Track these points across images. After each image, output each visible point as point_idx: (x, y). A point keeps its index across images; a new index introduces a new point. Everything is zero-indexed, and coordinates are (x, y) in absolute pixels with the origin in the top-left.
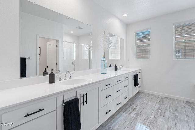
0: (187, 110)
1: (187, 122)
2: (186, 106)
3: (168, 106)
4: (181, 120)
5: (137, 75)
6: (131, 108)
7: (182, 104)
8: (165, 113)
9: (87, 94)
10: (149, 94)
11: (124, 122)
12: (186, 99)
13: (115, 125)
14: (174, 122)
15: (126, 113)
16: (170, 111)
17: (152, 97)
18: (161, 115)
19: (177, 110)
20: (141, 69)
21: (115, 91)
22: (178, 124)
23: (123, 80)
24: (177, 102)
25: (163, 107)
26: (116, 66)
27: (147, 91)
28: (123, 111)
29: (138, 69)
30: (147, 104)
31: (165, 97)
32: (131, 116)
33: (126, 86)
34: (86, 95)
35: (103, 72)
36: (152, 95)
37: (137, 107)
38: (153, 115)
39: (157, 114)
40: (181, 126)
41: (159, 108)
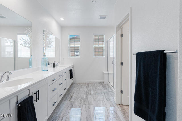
0: (100, 87)
1: (102, 93)
2: (100, 85)
3: (92, 88)
4: (99, 93)
5: (72, 69)
6: (69, 96)
7: (98, 84)
8: (91, 92)
9: (39, 90)
10: (79, 83)
11: (67, 107)
12: (99, 81)
13: (60, 113)
14: (96, 96)
15: (67, 101)
16: (93, 90)
17: (82, 85)
18: (89, 94)
19: (96, 89)
20: (73, 65)
21: (58, 85)
22: (98, 96)
23: (64, 74)
24: (95, 84)
25: (89, 89)
26: (54, 63)
27: (78, 81)
28: (64, 100)
29: (72, 65)
30: (80, 90)
31: (89, 83)
32: (71, 102)
33: (66, 79)
34: (39, 92)
35: (44, 70)
36: (82, 83)
37: (73, 94)
38: (85, 96)
39: (87, 94)
40: (99, 96)
41: (87, 90)
